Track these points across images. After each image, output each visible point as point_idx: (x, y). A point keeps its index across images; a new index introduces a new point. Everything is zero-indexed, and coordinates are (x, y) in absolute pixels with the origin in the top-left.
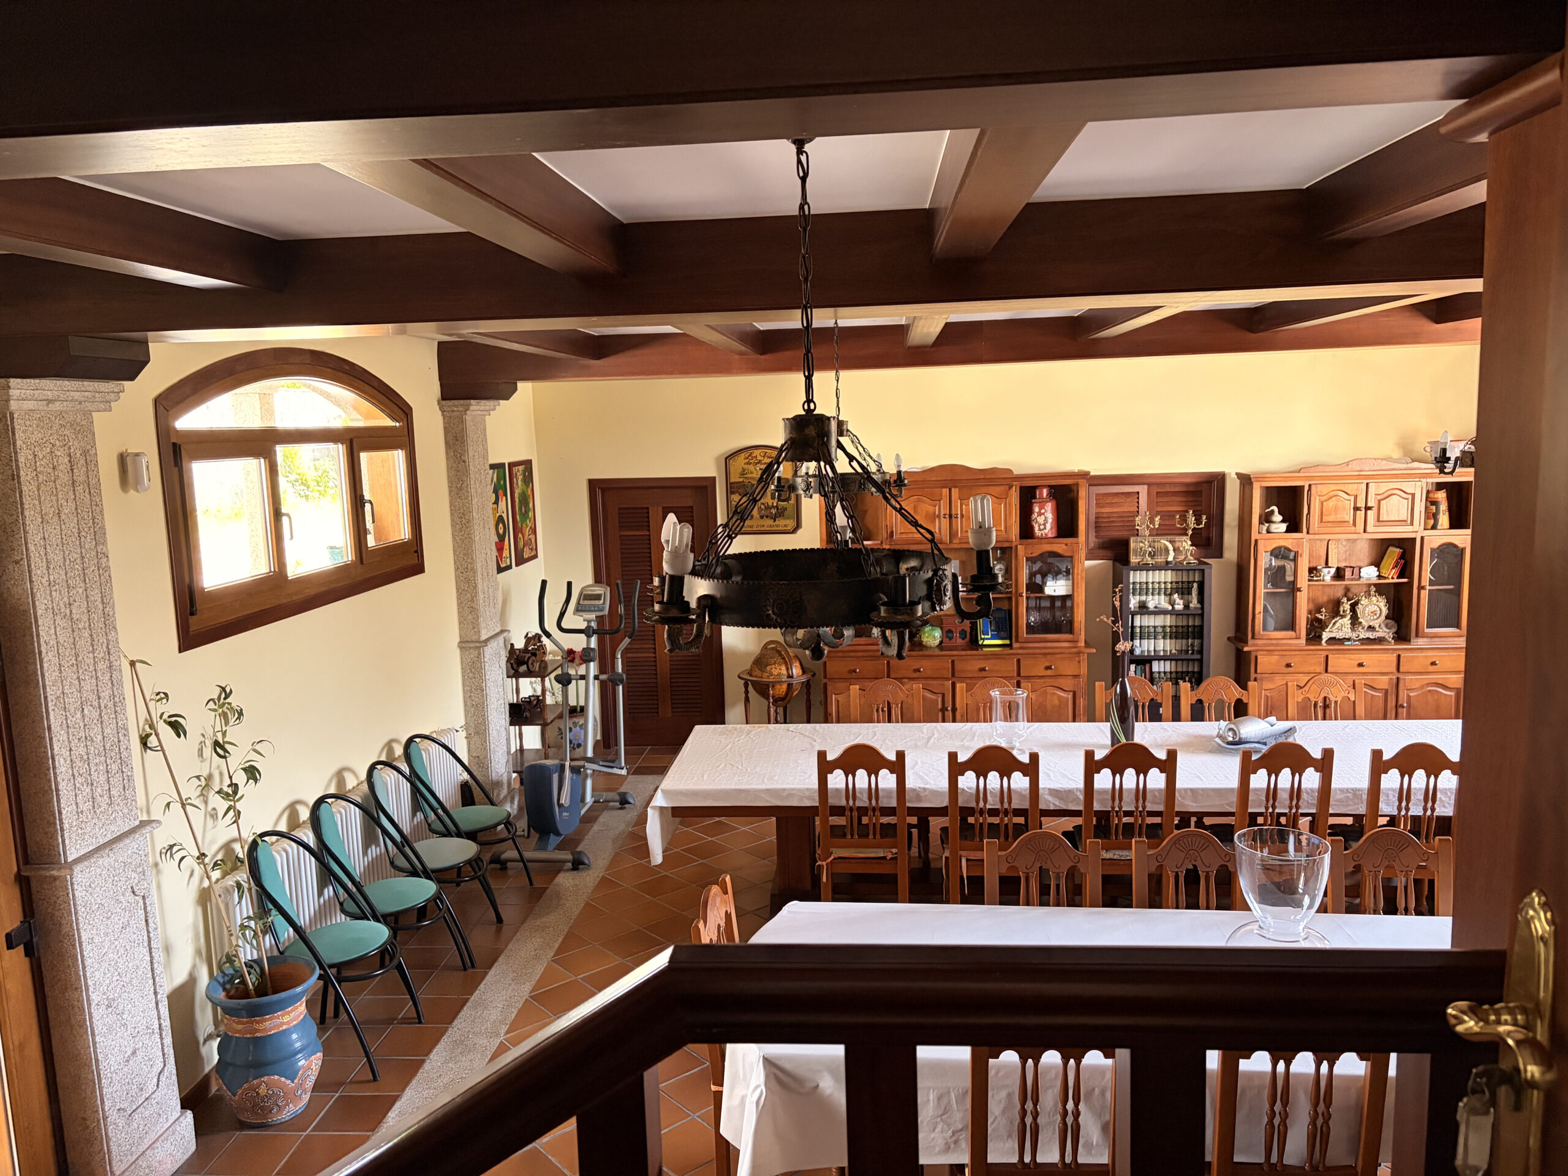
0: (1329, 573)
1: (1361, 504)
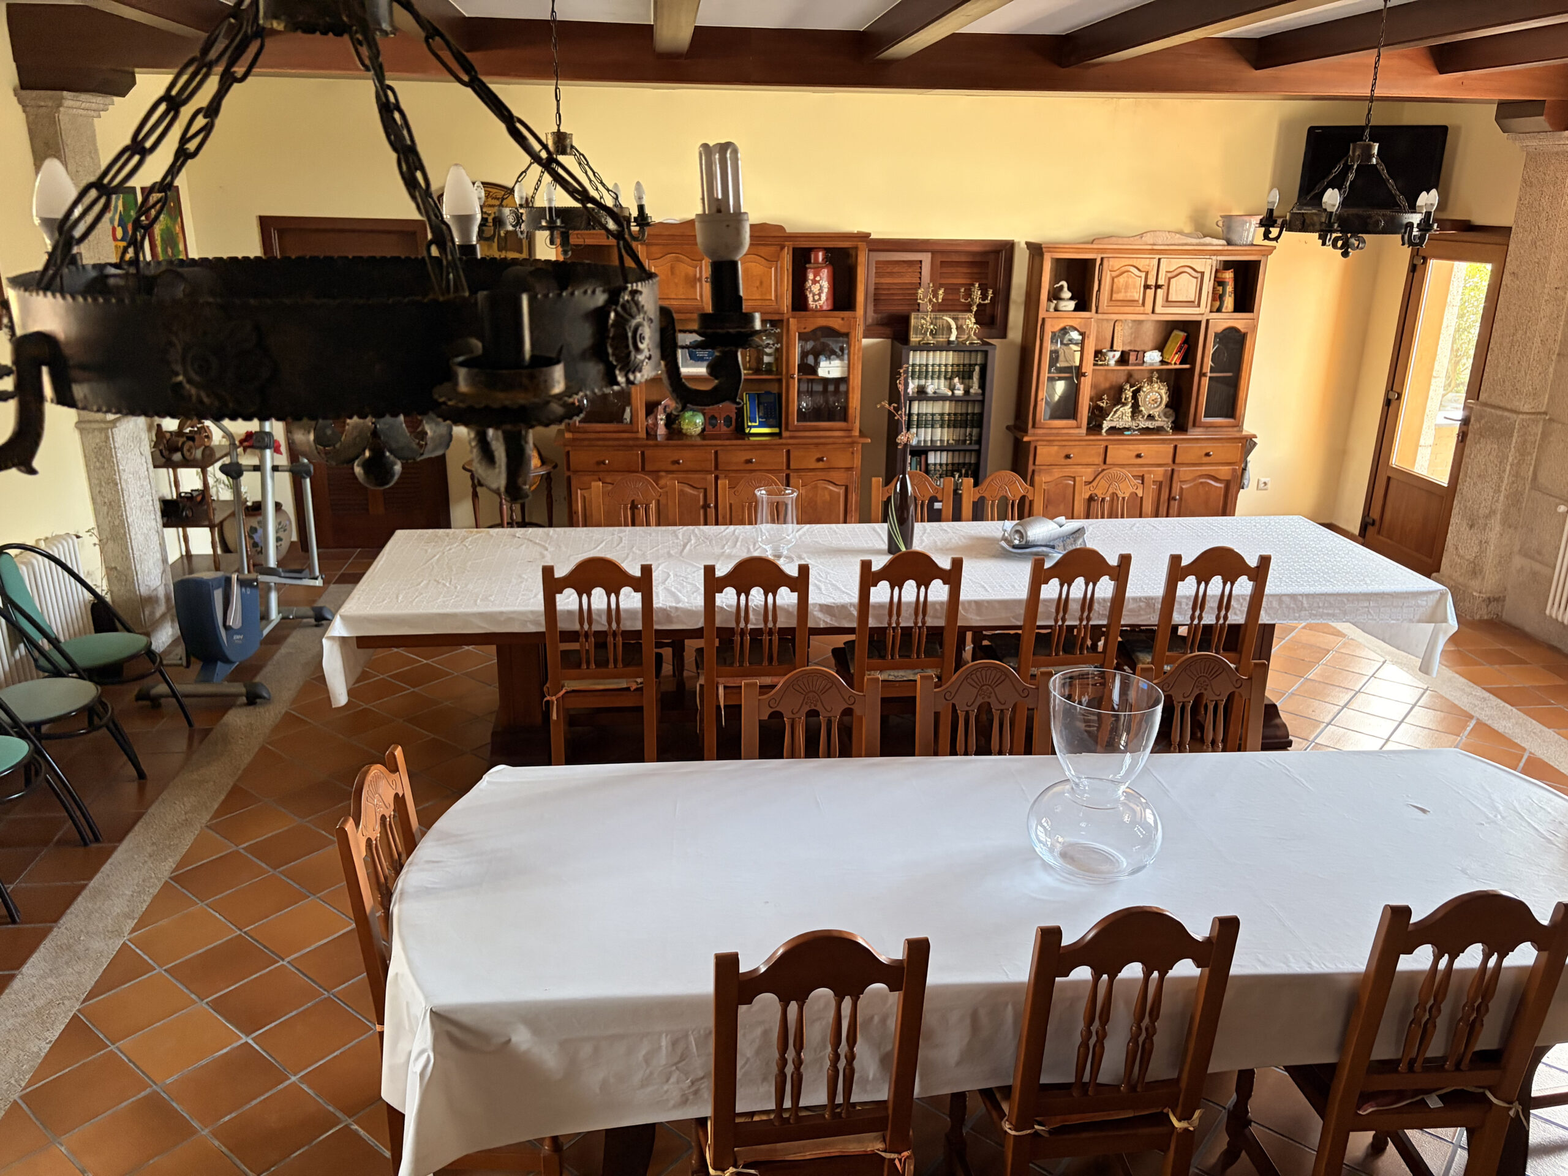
0: (1114, 356)
1: (1152, 282)
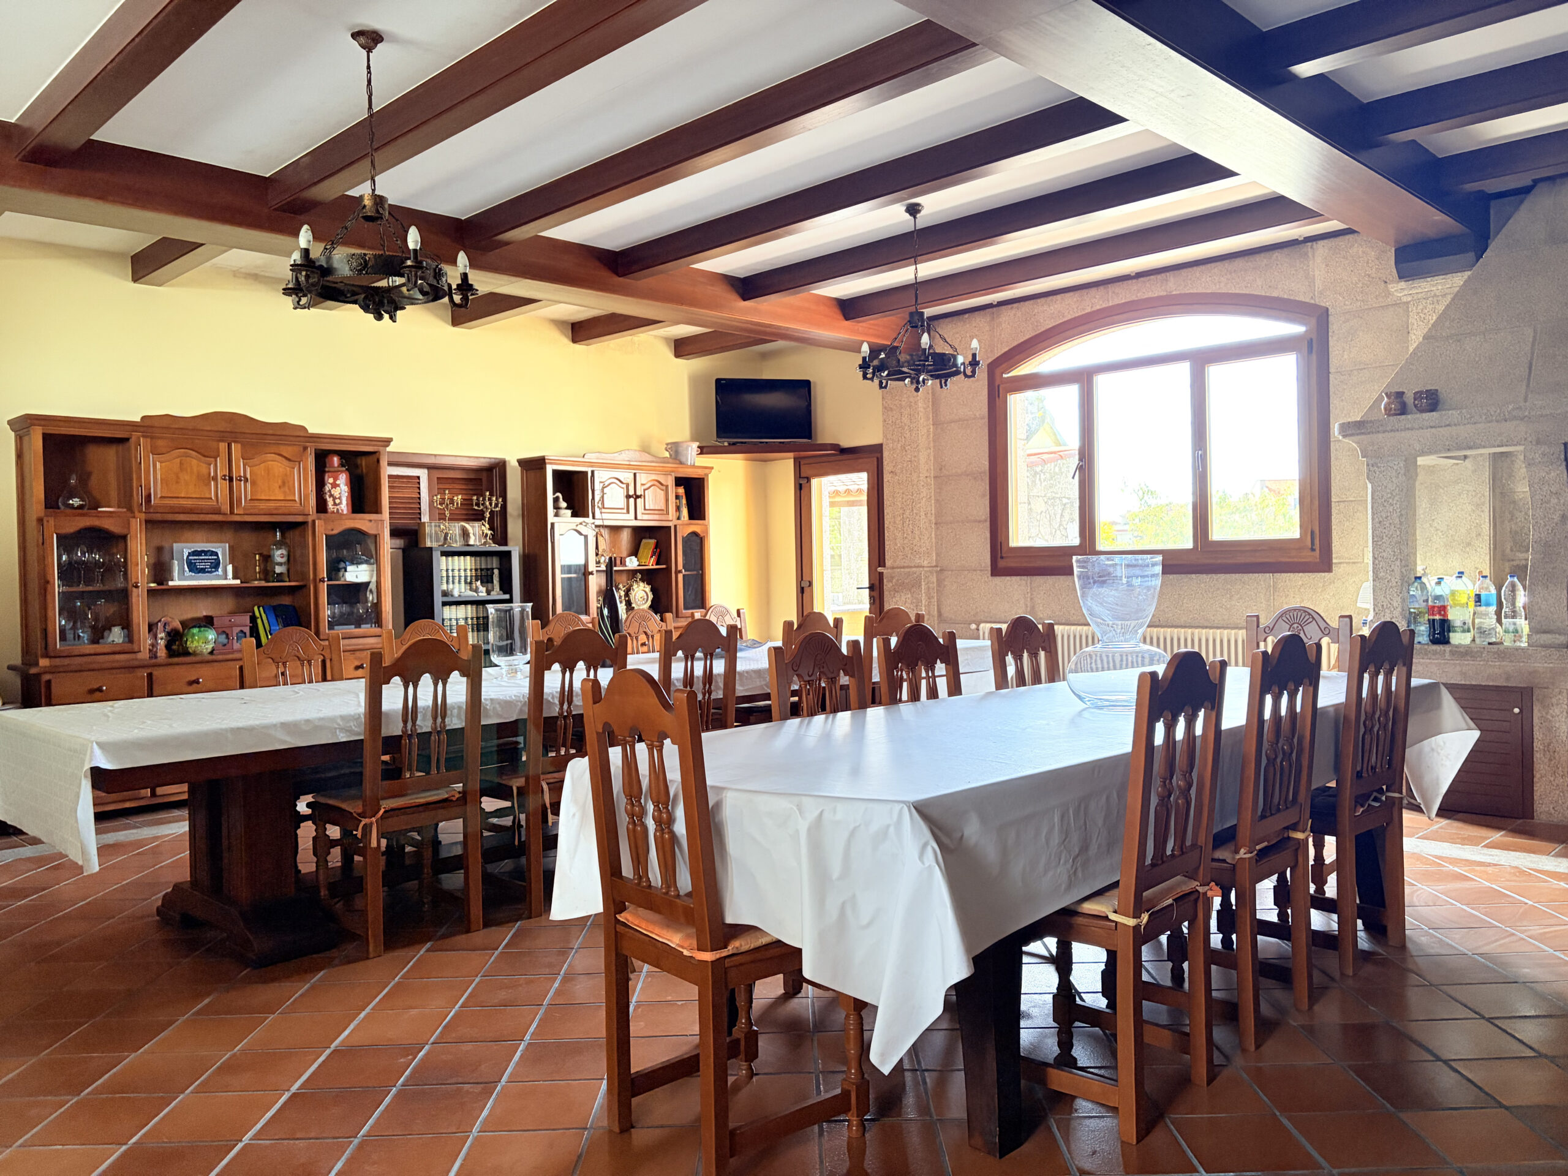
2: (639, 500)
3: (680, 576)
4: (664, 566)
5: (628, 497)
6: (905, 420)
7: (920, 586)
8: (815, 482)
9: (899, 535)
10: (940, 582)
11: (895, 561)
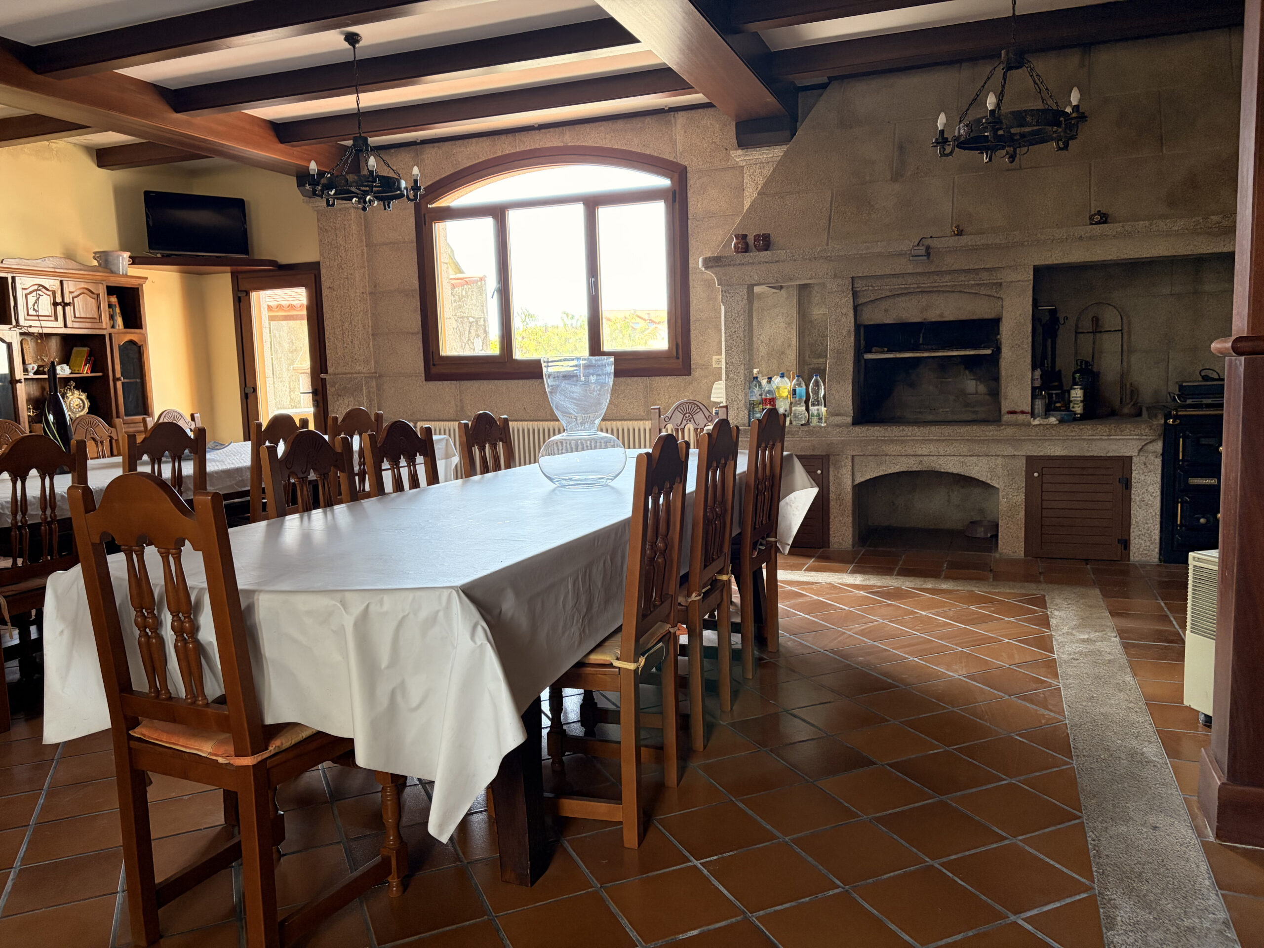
0: (33, 369)
2: (67, 308)
3: (119, 384)
4: (100, 374)
5: (55, 304)
6: (340, 241)
7: (361, 390)
8: (254, 295)
9: (339, 345)
10: (379, 387)
11: (336, 368)
